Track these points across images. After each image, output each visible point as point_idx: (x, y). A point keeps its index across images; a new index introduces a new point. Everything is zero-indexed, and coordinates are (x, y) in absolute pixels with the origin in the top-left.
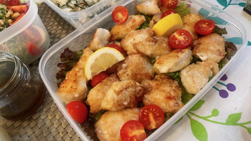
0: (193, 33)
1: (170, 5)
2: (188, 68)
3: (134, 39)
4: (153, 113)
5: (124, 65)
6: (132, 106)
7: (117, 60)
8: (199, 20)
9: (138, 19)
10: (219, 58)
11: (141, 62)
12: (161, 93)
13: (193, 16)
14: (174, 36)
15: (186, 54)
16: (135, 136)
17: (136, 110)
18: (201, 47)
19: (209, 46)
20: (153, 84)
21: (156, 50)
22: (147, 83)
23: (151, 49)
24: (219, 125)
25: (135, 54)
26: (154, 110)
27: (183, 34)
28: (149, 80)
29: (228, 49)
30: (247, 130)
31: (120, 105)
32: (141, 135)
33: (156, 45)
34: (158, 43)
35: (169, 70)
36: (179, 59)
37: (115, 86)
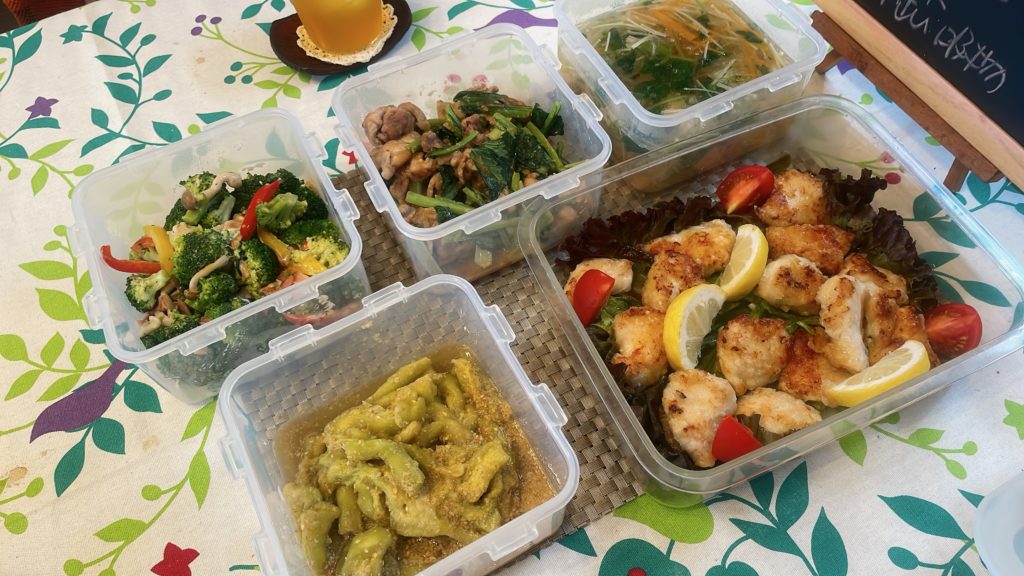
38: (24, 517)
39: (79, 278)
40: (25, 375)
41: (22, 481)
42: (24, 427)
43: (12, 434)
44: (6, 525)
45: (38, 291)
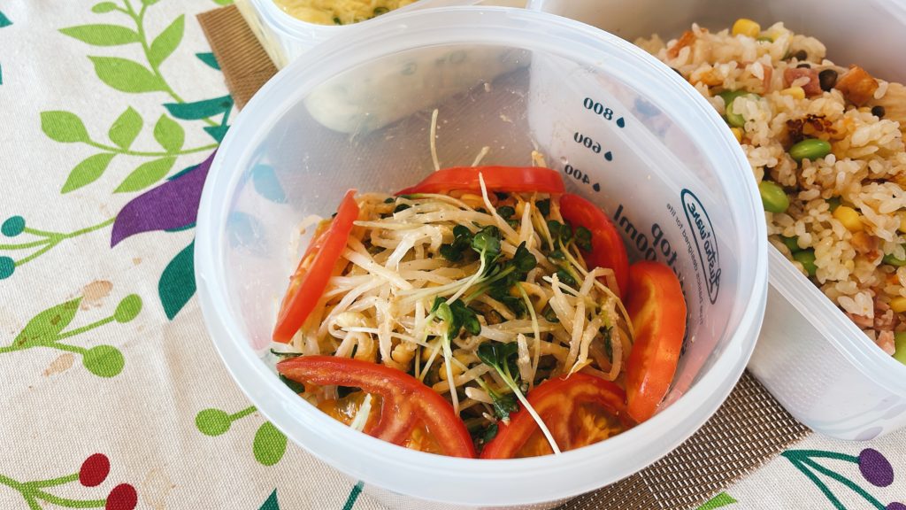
38: (116, 352)
39: (149, 43)
40: (89, 160)
41: (104, 300)
42: (98, 227)
43: (81, 237)
44: (88, 364)
45: (93, 59)
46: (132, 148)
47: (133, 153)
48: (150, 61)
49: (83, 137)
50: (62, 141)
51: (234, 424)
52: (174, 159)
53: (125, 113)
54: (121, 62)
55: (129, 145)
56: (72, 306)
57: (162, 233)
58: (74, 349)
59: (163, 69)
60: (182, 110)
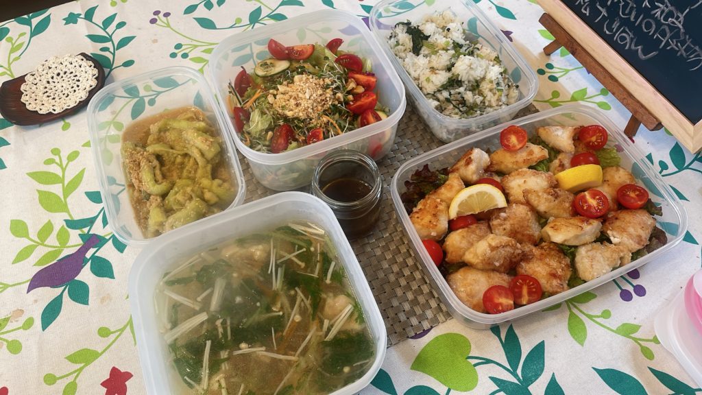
0: (612, 200)
1: (591, 144)
2: (589, 247)
3: (525, 181)
4: (528, 286)
5: (503, 214)
6: (502, 269)
7: (497, 205)
8: (628, 182)
9: (538, 152)
10: (636, 247)
11: (528, 218)
12: (545, 266)
13: (622, 172)
14: (584, 197)
15: (592, 228)
16: (501, 304)
17: (506, 277)
18: (618, 223)
19: (629, 227)
20: (536, 251)
21: (553, 209)
22: (528, 248)
23: (547, 204)
24: (606, 330)
25: (522, 204)
26: (531, 283)
27: (598, 197)
28: (531, 244)
29: (654, 238)
30: (640, 348)
31: (489, 264)
32: (508, 306)
33: (556, 202)
34: (559, 199)
35: (565, 241)
36: (583, 232)
37: (492, 239)
38: (20, 343)
39: (66, 183)
40: (26, 248)
41: (20, 319)
42: (23, 283)
43: (16, 286)
44: (8, 348)
45: (38, 191)
46: (46, 243)
47: (46, 246)
48: (64, 195)
49: (27, 236)
50: (17, 236)
51: (58, 382)
52: (62, 250)
53: (47, 224)
54: (50, 193)
55: (45, 241)
56: (7, 320)
57: (49, 288)
58: (4, 340)
59: (67, 200)
60: (72, 224)
